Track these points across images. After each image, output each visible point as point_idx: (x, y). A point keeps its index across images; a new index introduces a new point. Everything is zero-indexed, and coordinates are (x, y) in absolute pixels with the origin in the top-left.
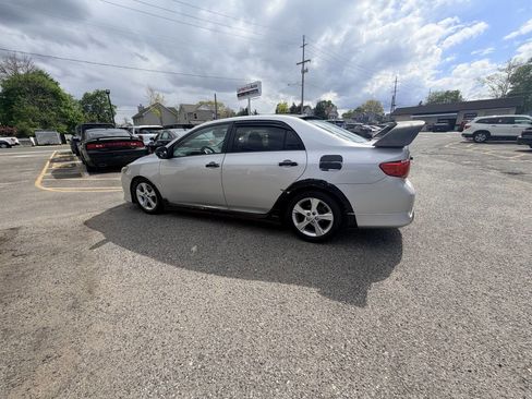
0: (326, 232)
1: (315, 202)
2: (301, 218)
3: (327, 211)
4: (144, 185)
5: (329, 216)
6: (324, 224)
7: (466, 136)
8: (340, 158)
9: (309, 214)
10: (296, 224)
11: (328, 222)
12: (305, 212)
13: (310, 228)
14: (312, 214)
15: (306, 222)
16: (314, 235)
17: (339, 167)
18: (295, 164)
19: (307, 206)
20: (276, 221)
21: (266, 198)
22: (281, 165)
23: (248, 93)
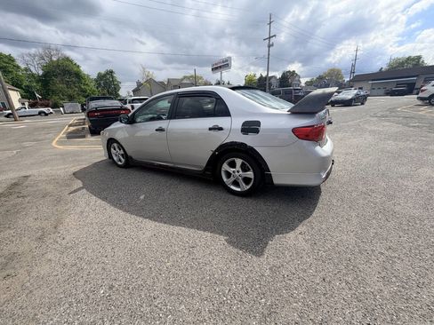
0: (248, 187)
1: (239, 162)
2: (229, 175)
3: (249, 170)
4: (115, 145)
5: (250, 174)
6: (247, 180)
7: (421, 99)
8: (258, 123)
9: (234, 172)
10: (225, 180)
11: (251, 179)
12: (231, 170)
13: (236, 183)
14: (237, 172)
15: (232, 179)
16: (239, 190)
17: (257, 131)
18: (221, 129)
19: (233, 165)
20: (208, 176)
21: (200, 157)
22: (210, 129)
23: (220, 67)
